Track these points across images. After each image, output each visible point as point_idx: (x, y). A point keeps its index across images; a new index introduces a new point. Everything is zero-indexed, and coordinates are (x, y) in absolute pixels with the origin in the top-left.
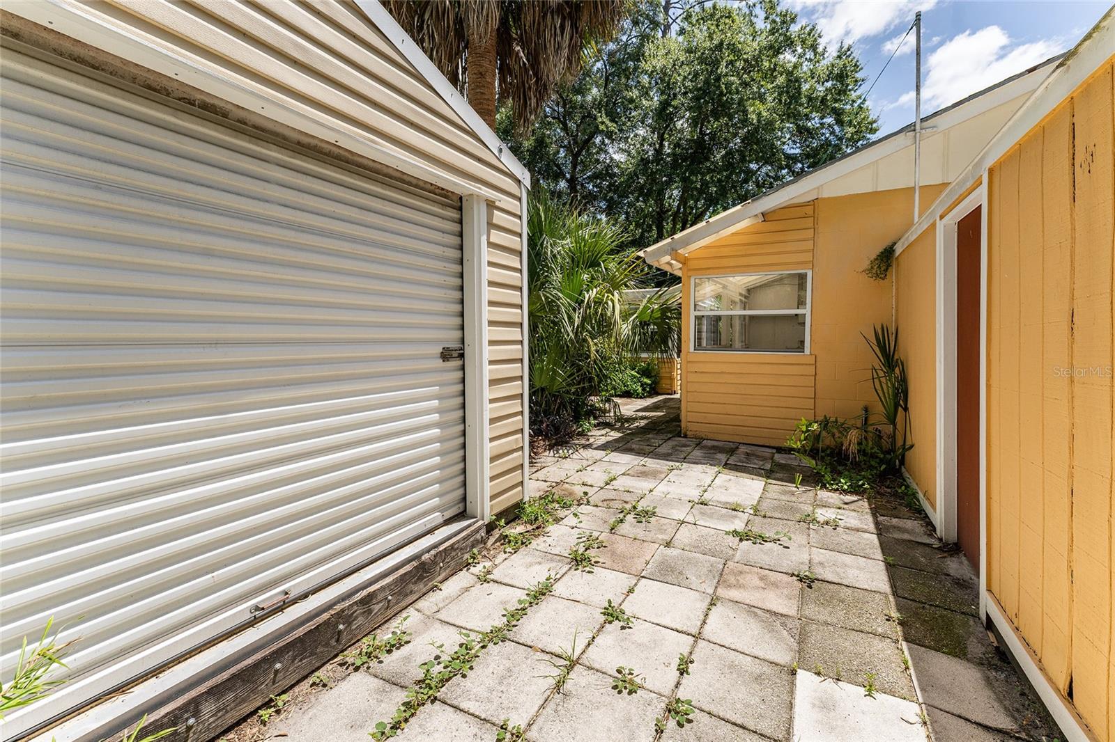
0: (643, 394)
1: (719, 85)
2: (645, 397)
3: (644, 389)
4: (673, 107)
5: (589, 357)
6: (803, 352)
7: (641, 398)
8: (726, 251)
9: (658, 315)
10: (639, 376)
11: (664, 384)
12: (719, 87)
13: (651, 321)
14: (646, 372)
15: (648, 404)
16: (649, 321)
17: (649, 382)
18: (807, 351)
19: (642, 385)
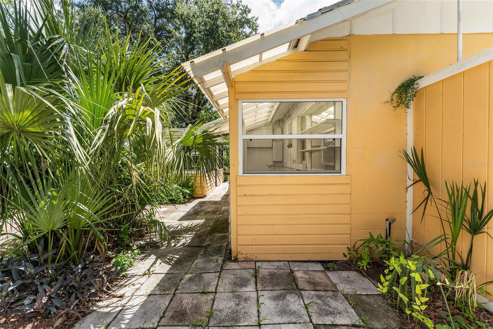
0: (184, 201)
1: (218, 30)
2: (185, 203)
3: (184, 197)
4: (194, 37)
5: (130, 181)
6: (340, 173)
7: (183, 203)
8: (272, 77)
9: (200, 141)
10: (180, 188)
11: (198, 192)
12: (218, 31)
13: (194, 146)
14: (185, 185)
15: (189, 209)
16: (192, 146)
17: (188, 192)
18: (344, 172)
19: (183, 194)
